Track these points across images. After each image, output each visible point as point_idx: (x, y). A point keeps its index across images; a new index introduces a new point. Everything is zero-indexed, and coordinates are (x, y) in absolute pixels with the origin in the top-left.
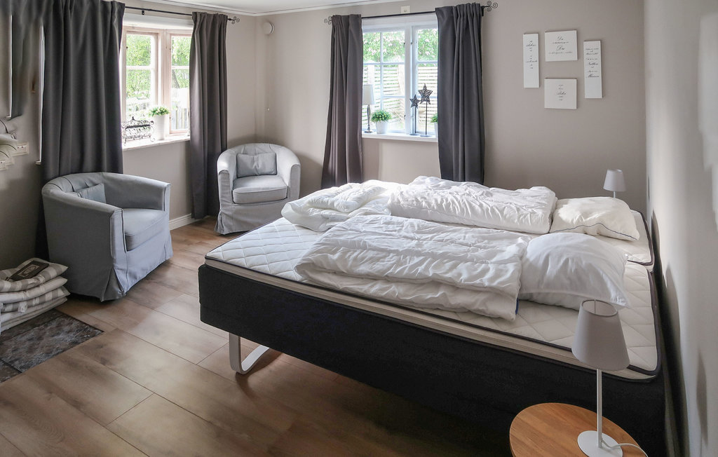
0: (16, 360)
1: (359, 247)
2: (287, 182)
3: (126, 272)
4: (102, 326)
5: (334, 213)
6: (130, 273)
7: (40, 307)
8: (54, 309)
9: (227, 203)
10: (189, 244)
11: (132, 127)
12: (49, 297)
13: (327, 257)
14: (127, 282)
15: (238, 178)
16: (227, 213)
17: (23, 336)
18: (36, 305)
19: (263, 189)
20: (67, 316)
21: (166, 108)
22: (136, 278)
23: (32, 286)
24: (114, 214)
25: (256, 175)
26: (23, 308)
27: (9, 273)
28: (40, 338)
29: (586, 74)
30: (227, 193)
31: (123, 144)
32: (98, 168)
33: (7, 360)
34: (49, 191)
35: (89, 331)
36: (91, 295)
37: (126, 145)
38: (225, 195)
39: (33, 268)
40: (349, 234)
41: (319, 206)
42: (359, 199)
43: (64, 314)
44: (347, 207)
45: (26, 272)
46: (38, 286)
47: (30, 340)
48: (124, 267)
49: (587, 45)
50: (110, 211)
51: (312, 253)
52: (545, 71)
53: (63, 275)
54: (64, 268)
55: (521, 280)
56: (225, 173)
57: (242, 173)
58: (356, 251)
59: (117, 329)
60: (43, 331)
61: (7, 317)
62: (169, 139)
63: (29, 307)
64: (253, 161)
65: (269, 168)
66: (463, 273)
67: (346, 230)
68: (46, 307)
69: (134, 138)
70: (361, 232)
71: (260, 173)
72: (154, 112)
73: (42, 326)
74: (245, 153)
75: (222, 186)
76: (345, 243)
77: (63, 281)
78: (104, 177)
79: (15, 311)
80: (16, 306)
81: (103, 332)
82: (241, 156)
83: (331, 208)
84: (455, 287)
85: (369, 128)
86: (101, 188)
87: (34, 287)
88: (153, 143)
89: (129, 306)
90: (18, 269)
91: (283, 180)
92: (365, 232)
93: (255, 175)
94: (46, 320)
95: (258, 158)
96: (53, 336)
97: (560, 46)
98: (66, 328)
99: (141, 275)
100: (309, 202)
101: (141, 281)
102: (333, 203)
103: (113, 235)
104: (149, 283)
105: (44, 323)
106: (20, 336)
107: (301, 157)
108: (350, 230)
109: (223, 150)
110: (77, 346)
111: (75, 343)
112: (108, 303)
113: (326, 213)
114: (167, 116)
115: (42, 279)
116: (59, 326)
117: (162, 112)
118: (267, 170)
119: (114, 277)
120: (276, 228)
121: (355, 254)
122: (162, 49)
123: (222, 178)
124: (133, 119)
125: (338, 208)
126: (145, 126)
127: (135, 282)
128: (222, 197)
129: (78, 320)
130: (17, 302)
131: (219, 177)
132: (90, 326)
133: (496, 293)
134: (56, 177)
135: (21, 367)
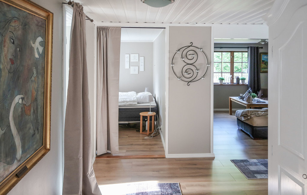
29: (140, 65)
49: (141, 58)
52: (130, 64)
55: (137, 99)
66: (128, 100)
84: (127, 102)
97: (134, 58)
133: (134, 101)
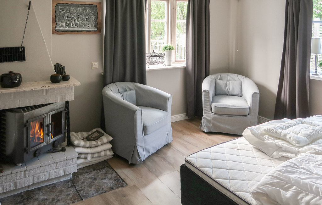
0: (82, 190)
1: (312, 192)
2: (249, 104)
3: (144, 148)
4: (127, 181)
5: (286, 145)
6: (146, 149)
7: (98, 159)
8: (105, 161)
9: (208, 112)
10: (184, 134)
11: (152, 56)
12: (103, 154)
13: (279, 192)
14: (143, 155)
15: (216, 95)
16: (208, 118)
17: (88, 174)
18: (96, 157)
19: (232, 106)
20: (112, 168)
21: (172, 46)
22: (149, 152)
23: (95, 146)
24: (137, 112)
25: (228, 95)
26: (89, 157)
27: (85, 134)
28: (95, 179)
30: (208, 105)
31: (147, 67)
32: (133, 80)
33: (78, 188)
34: (105, 92)
35: (120, 182)
36: (125, 158)
37: (148, 67)
38: (206, 106)
39: (97, 134)
40: (301, 173)
41: (274, 135)
42: (309, 136)
43: (110, 166)
44: (298, 142)
45: (93, 137)
46: (97, 146)
47: (91, 178)
48: (142, 145)
50: (134, 110)
51: (266, 184)
53: (111, 142)
54: (111, 139)
56: (207, 92)
57: (218, 92)
58: (308, 195)
59: (135, 186)
60: (98, 174)
61: (81, 161)
62: (174, 65)
63: (92, 158)
64: (226, 85)
65: (237, 91)
67: (298, 167)
68: (101, 159)
69: (154, 63)
70: (312, 173)
71: (230, 94)
72: (165, 48)
73: (98, 171)
74: (221, 79)
75: (205, 100)
76: (297, 183)
77: (110, 146)
78: (135, 86)
79: (85, 158)
80: (86, 155)
81: (127, 185)
82: (218, 81)
83: (284, 139)
85: (316, 72)
86: (134, 92)
87: (95, 147)
88: (164, 67)
89: (144, 170)
90: (90, 133)
91: (246, 102)
92: (317, 174)
93: (226, 94)
94: (101, 167)
95: (229, 83)
96: (102, 179)
98: (109, 176)
99: (152, 151)
100: (265, 130)
101: (153, 154)
102: (285, 135)
103: (136, 124)
104: (157, 156)
105: (99, 169)
106: (87, 174)
107: (260, 87)
108: (302, 168)
109: (207, 75)
110: (113, 191)
111: (112, 188)
112: (132, 165)
113: (279, 143)
114: (173, 51)
115: (99, 143)
116: (106, 173)
117: (170, 49)
118: (236, 93)
119: (136, 150)
120: (238, 145)
121: (308, 198)
122: (171, 10)
123: (205, 95)
124: (154, 52)
125: (290, 141)
126: (160, 56)
127: (149, 155)
128: (204, 107)
129: (116, 172)
130: (86, 154)
131: (203, 94)
132: (122, 179)
134: (110, 83)
135: (83, 196)
